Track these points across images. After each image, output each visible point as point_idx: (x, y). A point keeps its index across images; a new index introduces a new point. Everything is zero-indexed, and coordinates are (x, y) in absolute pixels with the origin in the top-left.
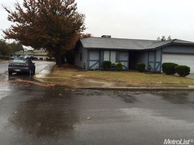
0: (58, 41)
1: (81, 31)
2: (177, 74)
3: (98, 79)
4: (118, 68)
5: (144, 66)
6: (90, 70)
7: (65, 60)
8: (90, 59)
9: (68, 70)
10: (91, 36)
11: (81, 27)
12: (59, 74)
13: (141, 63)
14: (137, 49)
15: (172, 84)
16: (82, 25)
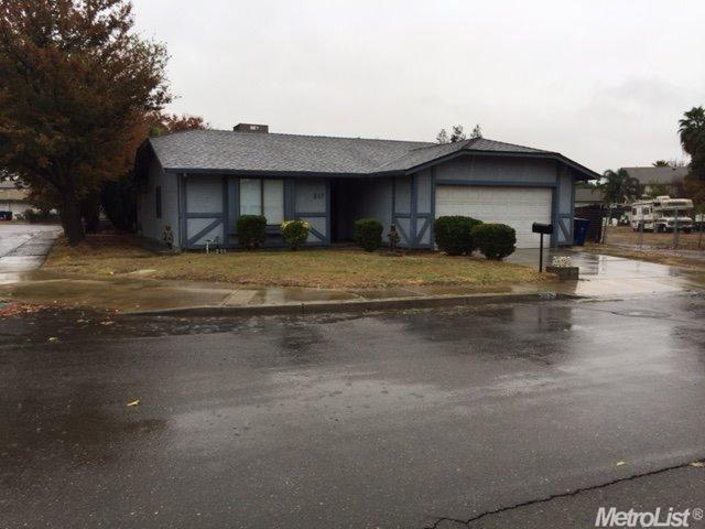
0: (58, 143)
1: (155, 105)
2: (477, 253)
3: (213, 279)
4: (291, 240)
5: (377, 229)
6: (191, 248)
7: (102, 216)
8: (190, 210)
9: (106, 255)
10: (204, 124)
11: (154, 92)
12: (64, 271)
13: (368, 220)
14: (354, 171)
15: (454, 283)
16: (159, 86)
